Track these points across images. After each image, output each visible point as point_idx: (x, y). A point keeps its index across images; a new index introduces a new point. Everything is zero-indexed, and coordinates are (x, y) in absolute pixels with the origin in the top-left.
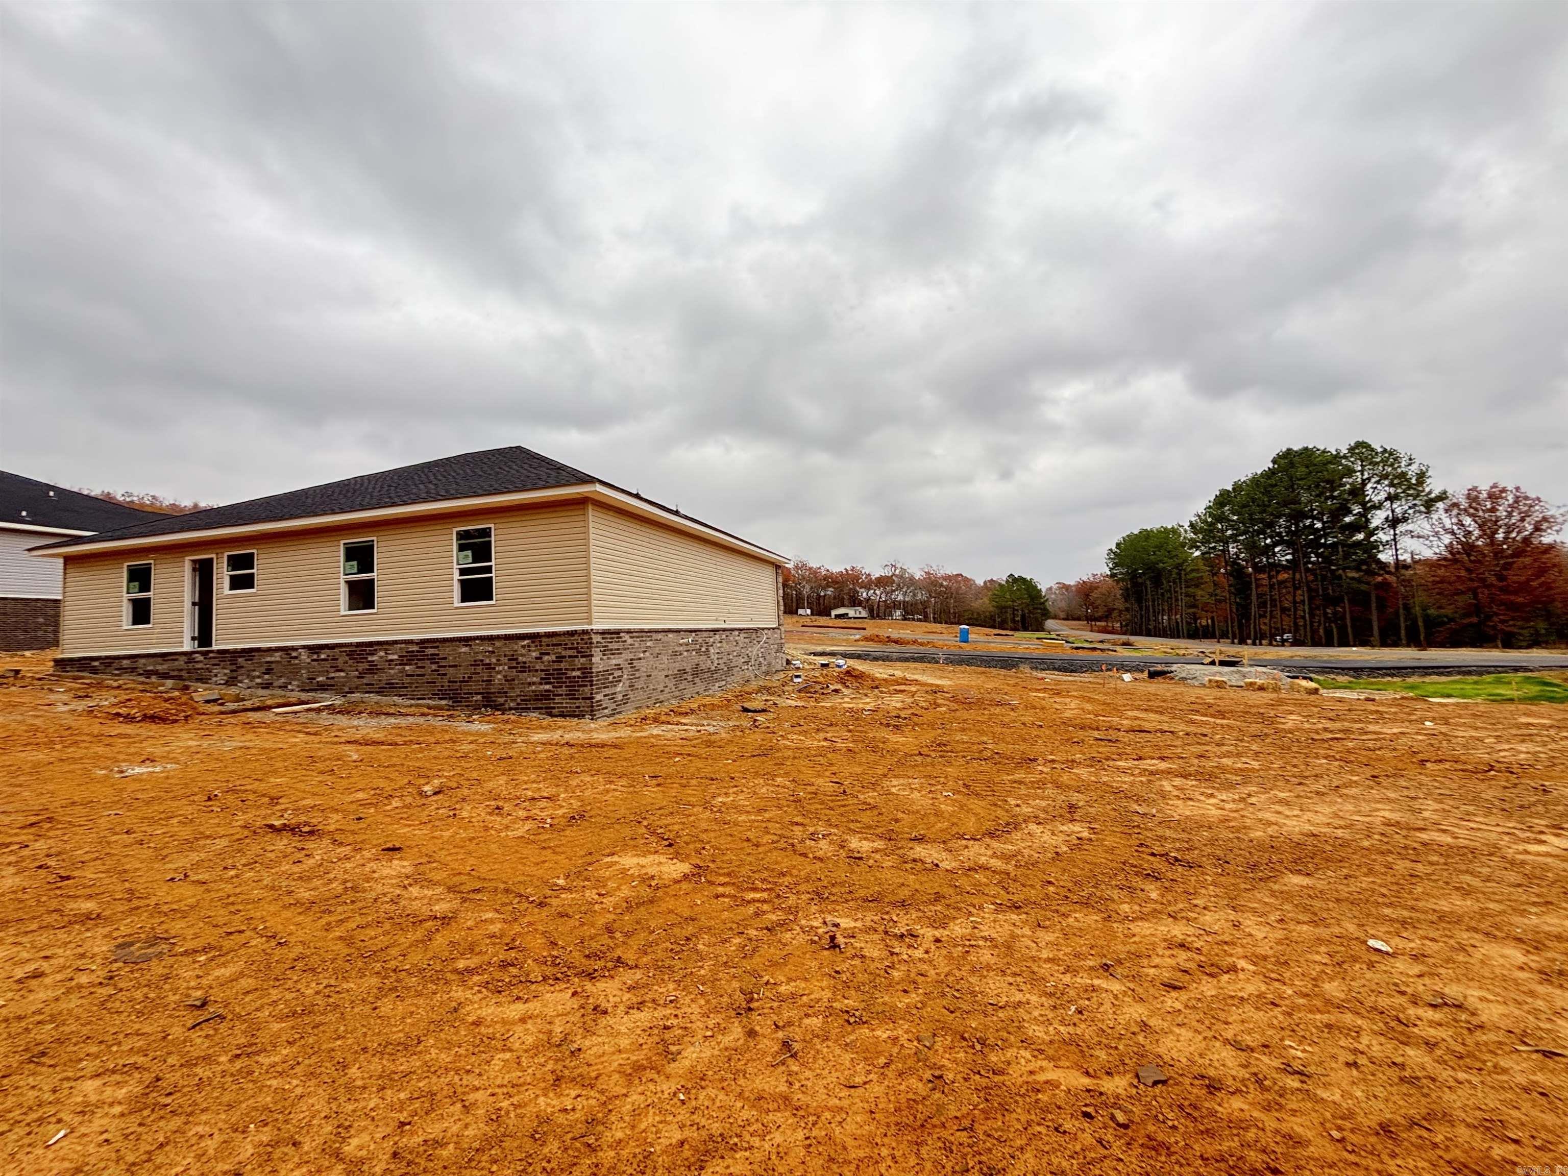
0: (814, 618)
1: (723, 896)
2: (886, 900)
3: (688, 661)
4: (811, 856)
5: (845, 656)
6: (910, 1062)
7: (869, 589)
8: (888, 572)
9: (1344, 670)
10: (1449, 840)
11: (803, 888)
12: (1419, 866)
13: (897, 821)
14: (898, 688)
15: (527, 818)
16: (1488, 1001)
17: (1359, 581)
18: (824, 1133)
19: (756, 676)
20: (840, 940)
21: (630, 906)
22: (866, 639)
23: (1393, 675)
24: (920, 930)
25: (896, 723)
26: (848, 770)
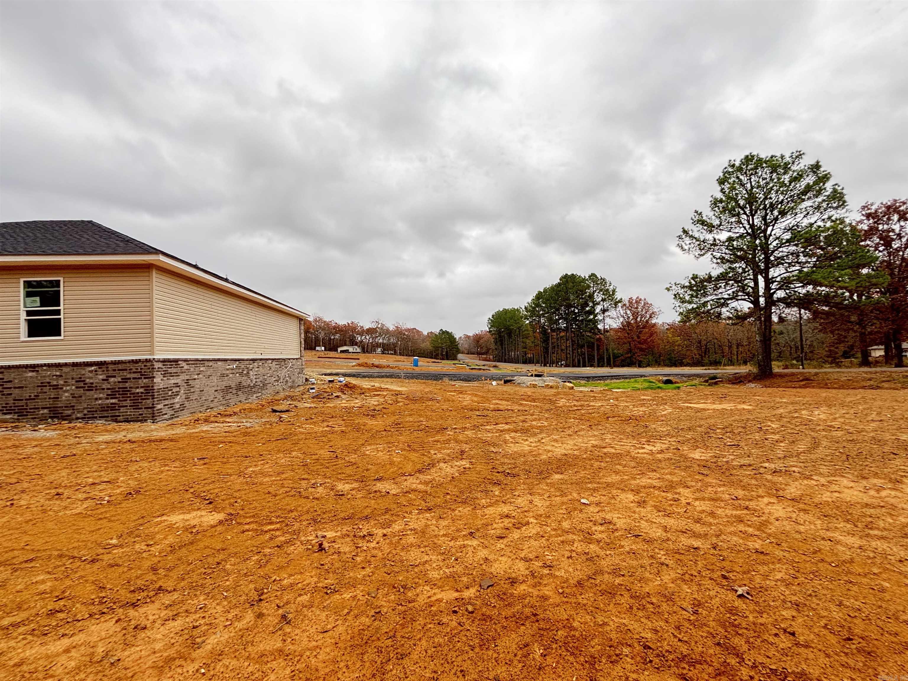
0: (326, 352)
1: (248, 530)
2: (357, 517)
3: (233, 380)
4: (311, 497)
5: (345, 375)
6: (362, 608)
7: (362, 335)
8: (374, 326)
9: (583, 378)
10: (613, 451)
11: (304, 517)
12: (602, 464)
13: (367, 470)
14: (376, 393)
15: (86, 499)
16: (620, 518)
17: (591, 337)
18: (304, 665)
19: (284, 389)
20: (326, 545)
21: (173, 549)
22: (359, 365)
23: (600, 380)
24: (375, 531)
25: (372, 413)
26: (339, 443)
